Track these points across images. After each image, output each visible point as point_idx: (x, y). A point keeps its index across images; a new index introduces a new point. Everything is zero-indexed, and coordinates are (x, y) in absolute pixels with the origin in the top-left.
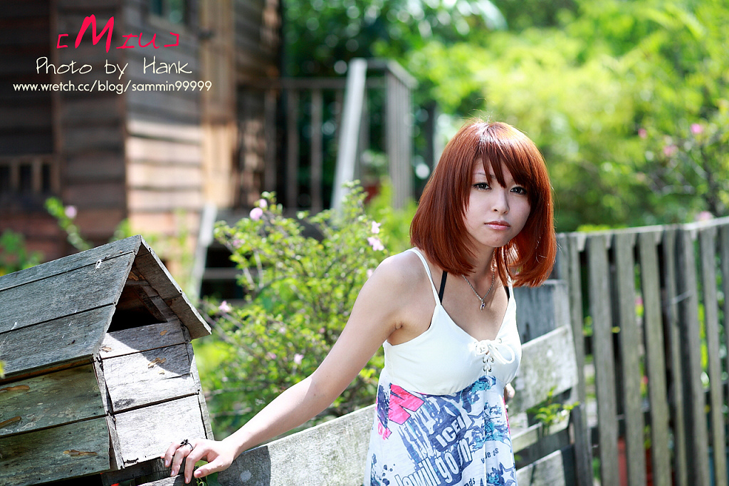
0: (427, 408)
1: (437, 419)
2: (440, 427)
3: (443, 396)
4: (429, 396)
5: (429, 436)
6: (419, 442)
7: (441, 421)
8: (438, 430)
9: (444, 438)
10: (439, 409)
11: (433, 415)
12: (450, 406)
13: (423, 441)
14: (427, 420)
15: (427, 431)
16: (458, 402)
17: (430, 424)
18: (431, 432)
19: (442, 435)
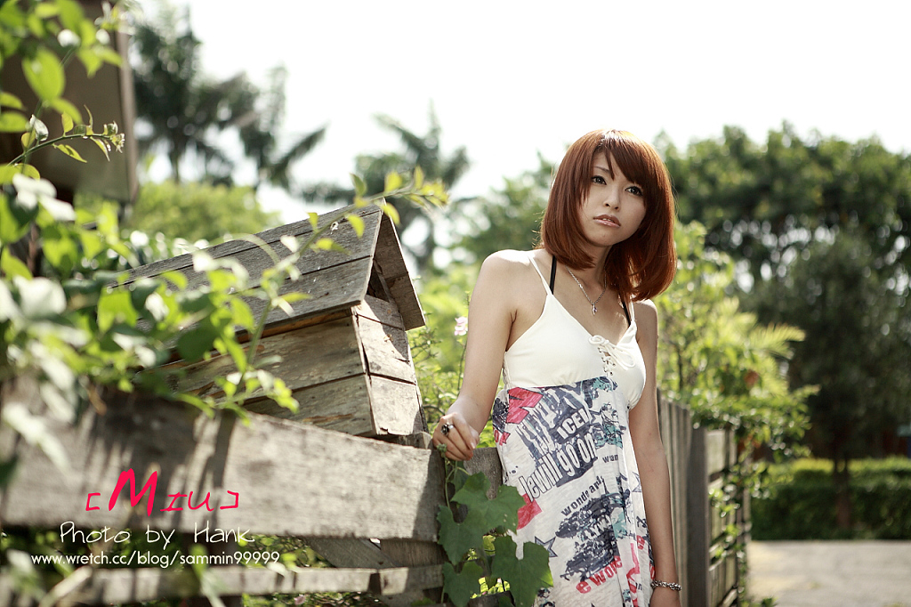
0: (546, 401)
1: (557, 412)
2: (560, 419)
3: (563, 387)
4: (547, 388)
5: (549, 430)
6: (539, 438)
7: (561, 413)
8: (558, 423)
9: (565, 430)
10: (558, 401)
11: (553, 407)
12: (570, 397)
13: (543, 436)
14: (546, 414)
15: (547, 425)
16: (579, 394)
17: (550, 418)
18: (552, 426)
19: (562, 427)
